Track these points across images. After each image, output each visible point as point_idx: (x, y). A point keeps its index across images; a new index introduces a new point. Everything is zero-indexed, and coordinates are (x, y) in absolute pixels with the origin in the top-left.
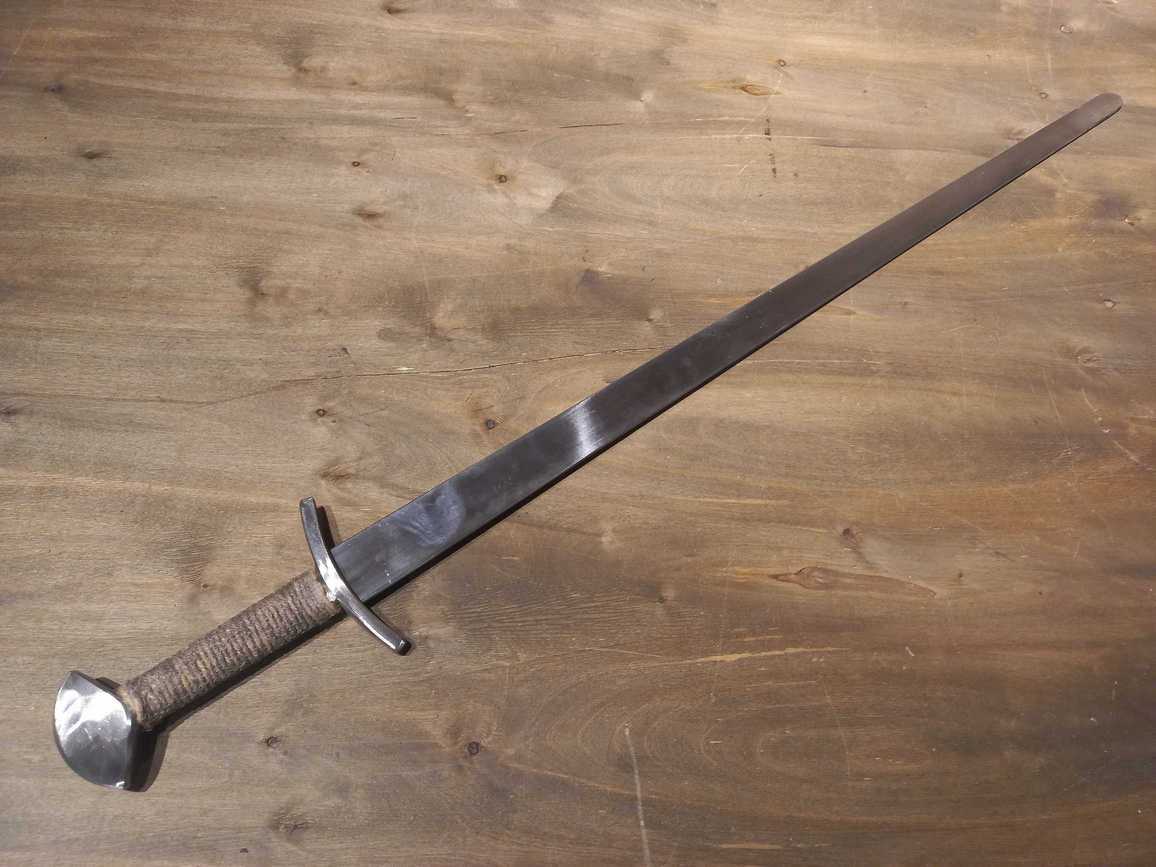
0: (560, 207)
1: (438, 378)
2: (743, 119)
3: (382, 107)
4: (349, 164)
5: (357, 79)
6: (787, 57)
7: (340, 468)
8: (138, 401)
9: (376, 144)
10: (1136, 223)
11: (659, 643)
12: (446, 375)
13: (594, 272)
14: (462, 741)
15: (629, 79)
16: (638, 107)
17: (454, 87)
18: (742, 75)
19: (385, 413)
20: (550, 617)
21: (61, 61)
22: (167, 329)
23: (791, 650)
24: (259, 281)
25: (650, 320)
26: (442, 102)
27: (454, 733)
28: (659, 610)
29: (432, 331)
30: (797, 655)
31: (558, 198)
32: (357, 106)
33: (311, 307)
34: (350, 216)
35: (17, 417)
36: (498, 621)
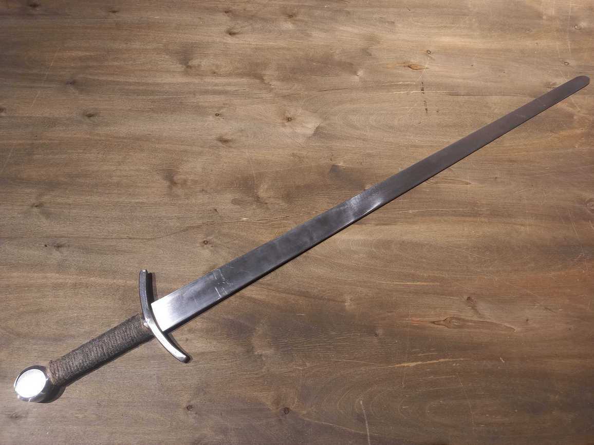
0: (318, 133)
1: (261, 223)
2: (409, 83)
3: (229, 84)
5: (216, 71)
6: (431, 49)
9: (227, 104)
11: (376, 357)
12: (265, 221)
13: (337, 166)
14: (281, 407)
15: (351, 64)
16: (356, 77)
17: (264, 72)
18: (409, 60)
19: (236, 242)
20: (321, 344)
21: (74, 68)
22: (130, 203)
23: (442, 360)
24: (173, 177)
26: (258, 81)
27: (277, 402)
28: (375, 340)
29: (258, 199)
31: (317, 128)
32: (216, 85)
33: (198, 189)
34: (215, 142)
35: (62, 248)
36: (295, 347)
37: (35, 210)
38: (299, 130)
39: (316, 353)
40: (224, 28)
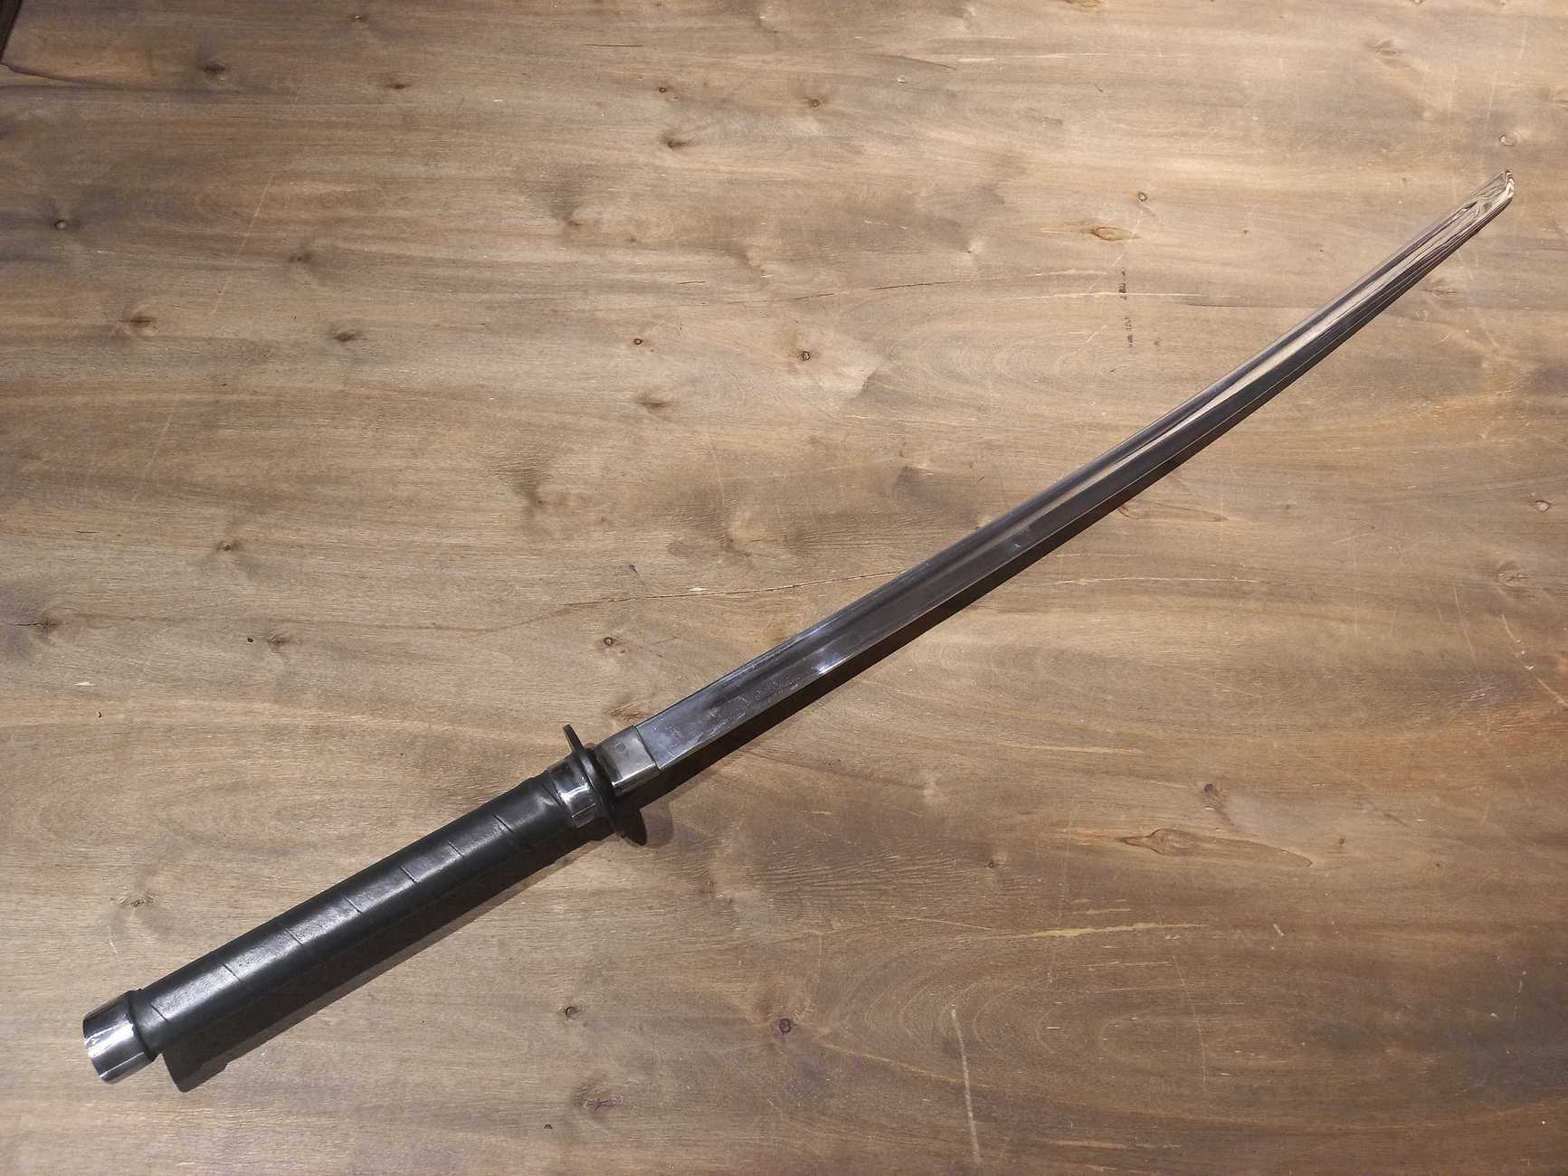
0: (873, 389)
1: (735, 600)
3: (666, 269)
4: (632, 342)
5: (635, 234)
6: (1149, 189)
7: (631, 706)
8: (412, 628)
9: (660, 317)
11: (990, 913)
12: (745, 596)
13: (911, 470)
14: (773, 1017)
15: (954, 224)
16: (966, 257)
17: (748, 240)
18: (1093, 214)
20: (867, 881)
21: (306, 222)
22: (438, 545)
23: (1140, 926)
24: (535, 487)
26: (732, 261)
27: (764, 1007)
28: (990, 876)
29: (729, 544)
30: (1148, 930)
31: (869, 378)
32: (636, 269)
33: (592, 517)
34: (633, 406)
35: (287, 645)
36: (809, 884)
37: (226, 557)
38: (827, 382)
39: (856, 900)
40: (654, 131)
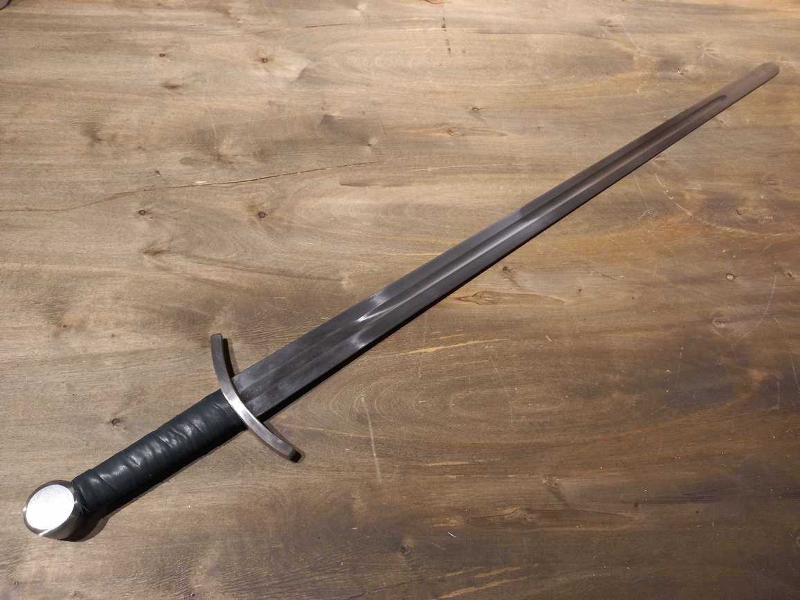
0: (305, 76)
1: (223, 187)
2: (427, 18)
3: (179, 19)
4: (158, 56)
7: (157, 247)
8: (11, 211)
9: (175, 42)
10: (685, 73)
12: (229, 185)
13: (330, 116)
17: (230, 4)
19: (187, 211)
23: (471, 343)
24: (96, 132)
25: (369, 145)
26: (220, 15)
29: (219, 158)
30: (475, 345)
31: (303, 71)
32: (162, 19)
33: (133, 146)
34: (159, 87)
